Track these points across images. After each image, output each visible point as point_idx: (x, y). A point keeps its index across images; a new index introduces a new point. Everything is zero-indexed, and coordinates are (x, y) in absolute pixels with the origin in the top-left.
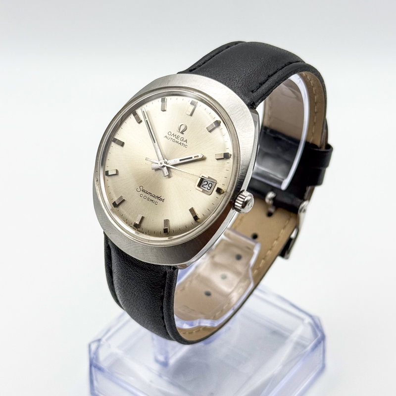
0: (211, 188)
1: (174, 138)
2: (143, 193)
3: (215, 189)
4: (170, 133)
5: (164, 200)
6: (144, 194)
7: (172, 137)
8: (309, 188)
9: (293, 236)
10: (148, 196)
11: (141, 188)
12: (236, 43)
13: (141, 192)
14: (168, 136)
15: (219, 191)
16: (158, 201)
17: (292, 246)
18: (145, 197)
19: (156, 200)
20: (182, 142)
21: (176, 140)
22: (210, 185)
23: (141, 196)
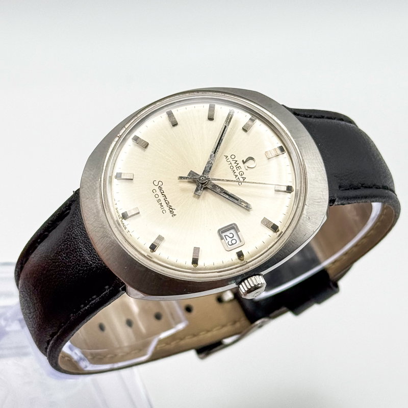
0: (233, 244)
1: (234, 165)
2: (158, 190)
3: (238, 250)
4: (233, 157)
5: (175, 215)
6: (158, 192)
7: (233, 163)
8: (284, 309)
9: (227, 341)
10: (162, 198)
11: (160, 183)
12: (351, 122)
13: (157, 188)
14: (229, 157)
15: (240, 255)
16: (168, 211)
17: (217, 351)
18: (157, 196)
19: (167, 209)
20: (239, 176)
21: (235, 169)
22: (234, 242)
23: (154, 191)
